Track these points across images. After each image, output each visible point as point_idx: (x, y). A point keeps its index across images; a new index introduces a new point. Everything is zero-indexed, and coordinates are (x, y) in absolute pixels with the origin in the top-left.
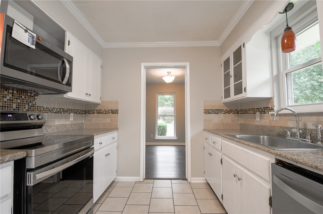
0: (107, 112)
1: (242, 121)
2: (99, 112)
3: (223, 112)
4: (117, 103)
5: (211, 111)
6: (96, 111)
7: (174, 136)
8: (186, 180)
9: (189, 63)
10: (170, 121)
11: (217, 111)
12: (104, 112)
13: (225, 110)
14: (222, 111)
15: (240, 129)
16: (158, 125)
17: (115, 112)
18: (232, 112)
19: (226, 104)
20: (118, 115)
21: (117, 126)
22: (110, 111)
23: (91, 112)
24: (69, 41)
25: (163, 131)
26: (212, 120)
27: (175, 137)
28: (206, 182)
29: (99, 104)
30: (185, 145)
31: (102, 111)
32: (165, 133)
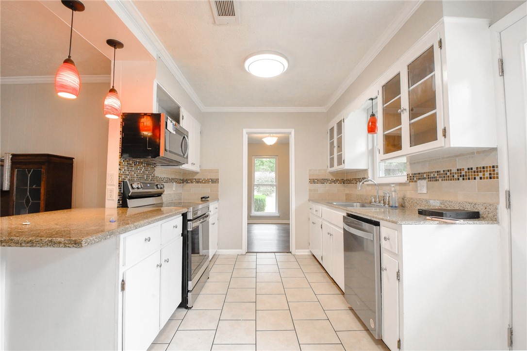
0: (206, 181)
1: (347, 191)
2: (198, 181)
3: (329, 182)
4: (217, 171)
5: (316, 181)
6: (194, 180)
7: (275, 212)
8: (290, 252)
9: (294, 130)
10: (269, 193)
11: (323, 181)
12: (204, 182)
13: (331, 179)
14: (328, 180)
15: (346, 199)
16: (255, 198)
17: (215, 181)
18: (338, 182)
19: (332, 173)
20: (218, 185)
21: (218, 195)
22: (210, 180)
23: (189, 182)
24: (183, 116)
25: (261, 206)
26: (318, 190)
27: (277, 213)
28: (310, 254)
29: (198, 173)
30: (289, 224)
31: (201, 180)
32: (263, 208)
